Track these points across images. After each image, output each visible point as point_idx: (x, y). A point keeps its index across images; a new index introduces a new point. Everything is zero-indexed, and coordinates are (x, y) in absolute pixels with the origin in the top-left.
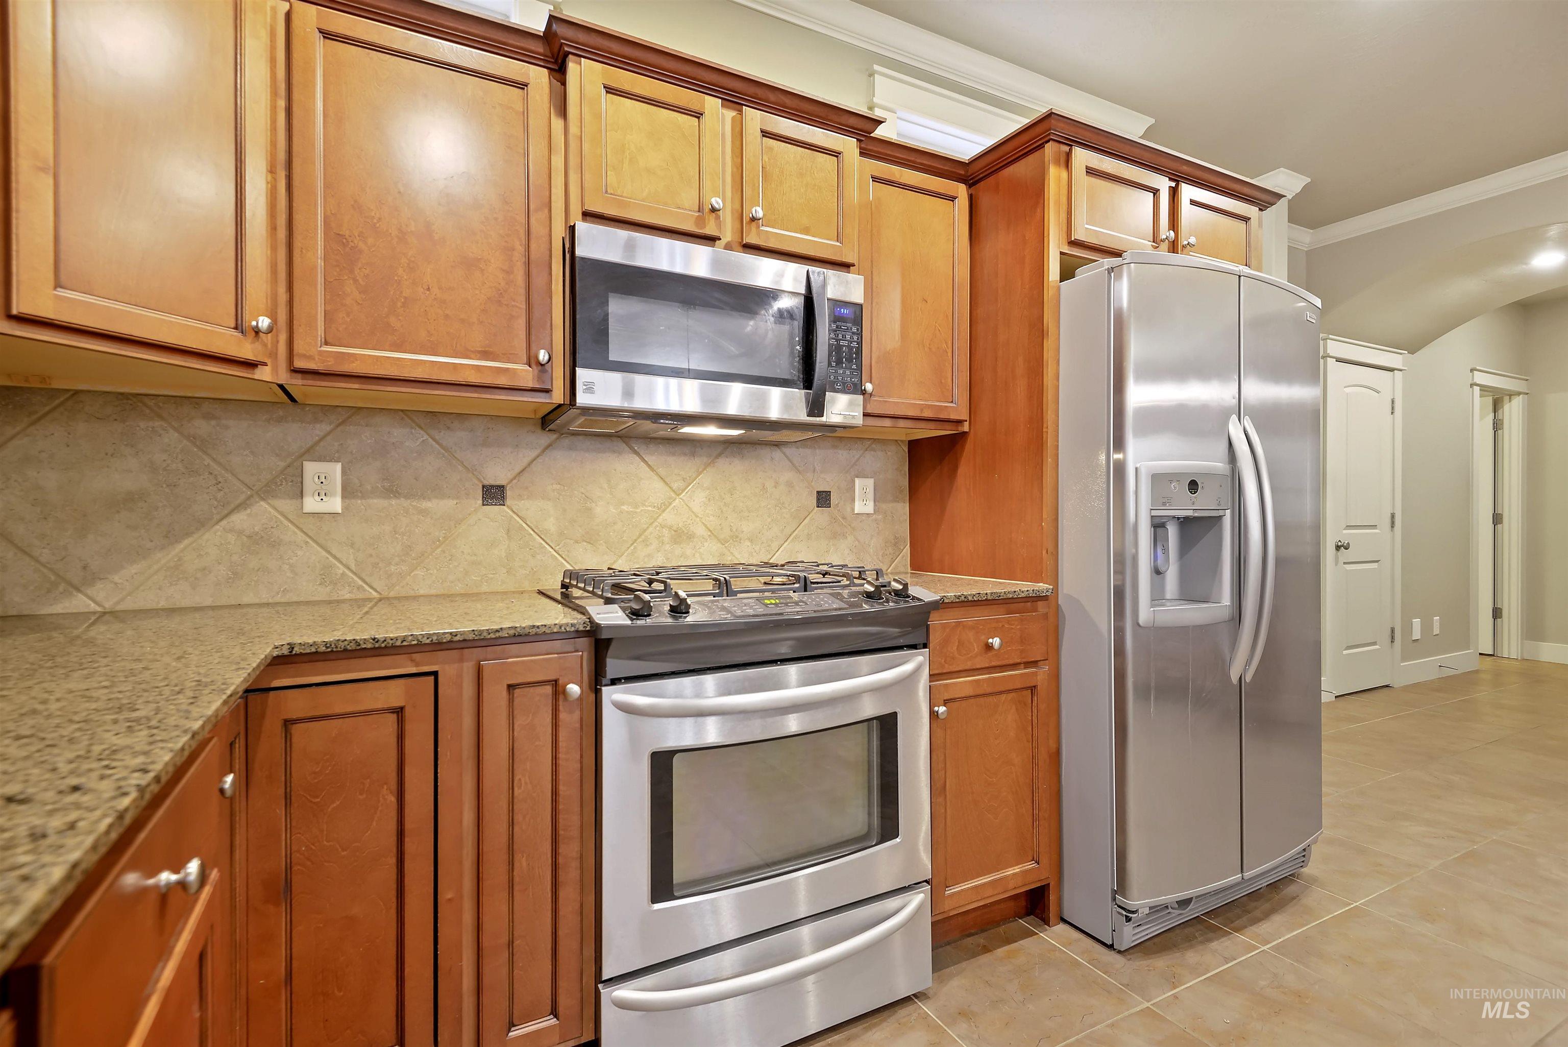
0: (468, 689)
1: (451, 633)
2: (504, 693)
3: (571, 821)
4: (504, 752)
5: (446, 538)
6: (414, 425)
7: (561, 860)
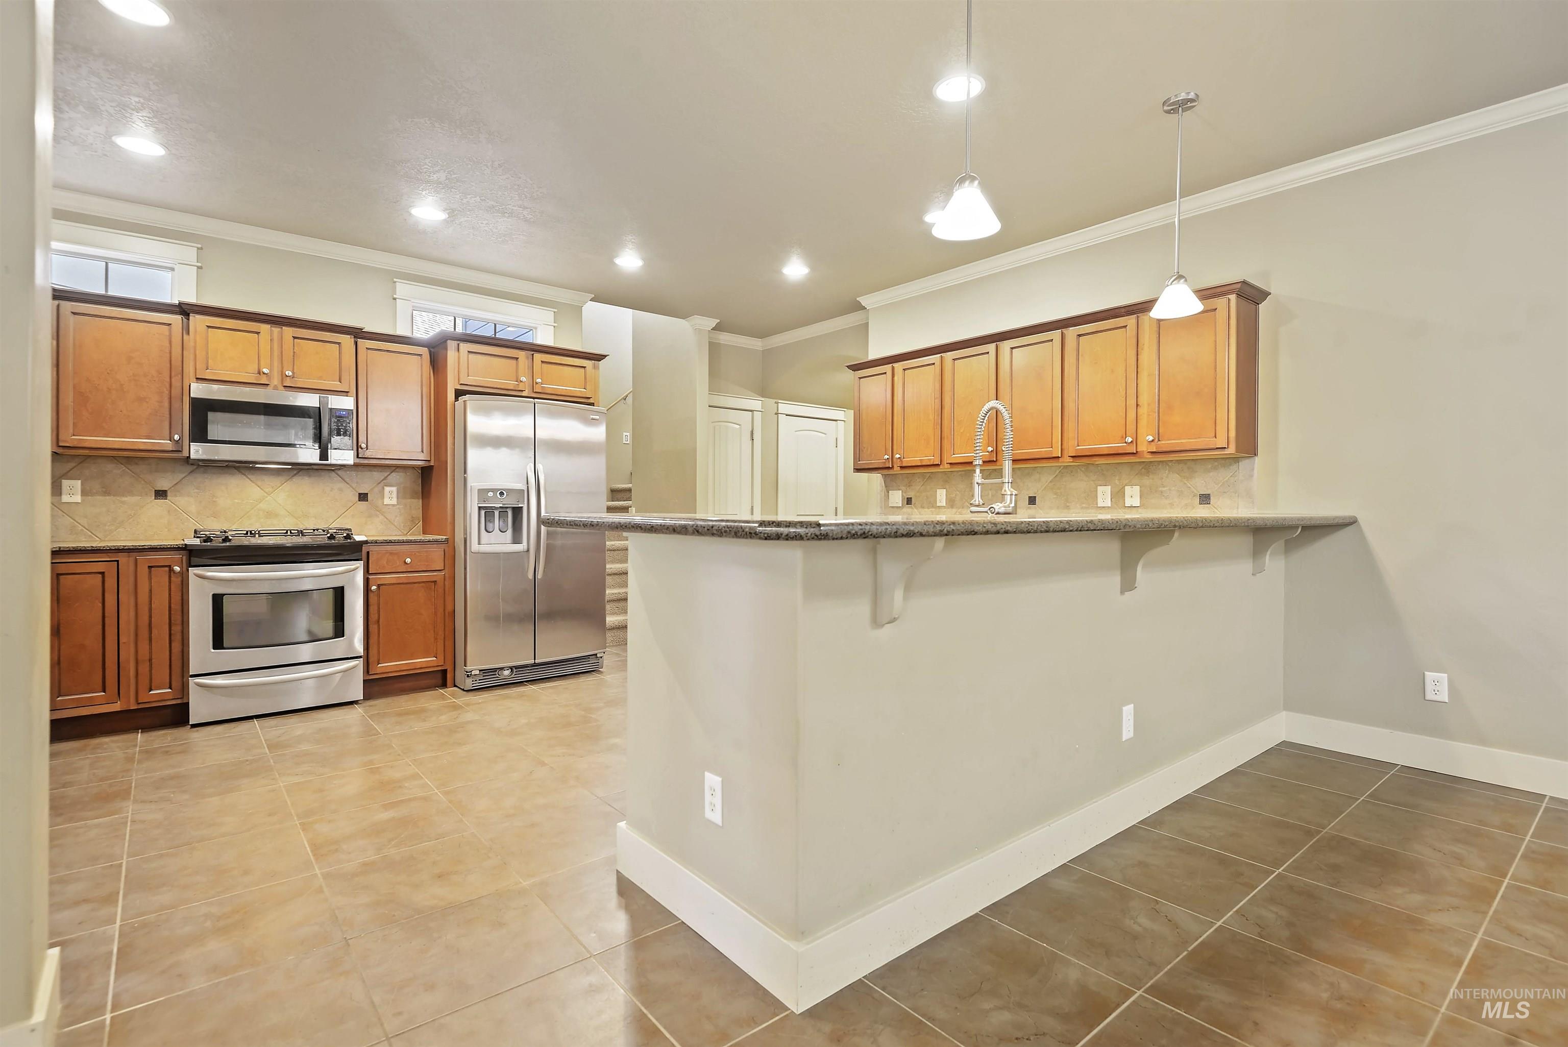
0: (132, 568)
1: (123, 546)
2: (147, 569)
3: (177, 618)
4: (147, 590)
5: (135, 514)
6: (118, 463)
7: (172, 632)
